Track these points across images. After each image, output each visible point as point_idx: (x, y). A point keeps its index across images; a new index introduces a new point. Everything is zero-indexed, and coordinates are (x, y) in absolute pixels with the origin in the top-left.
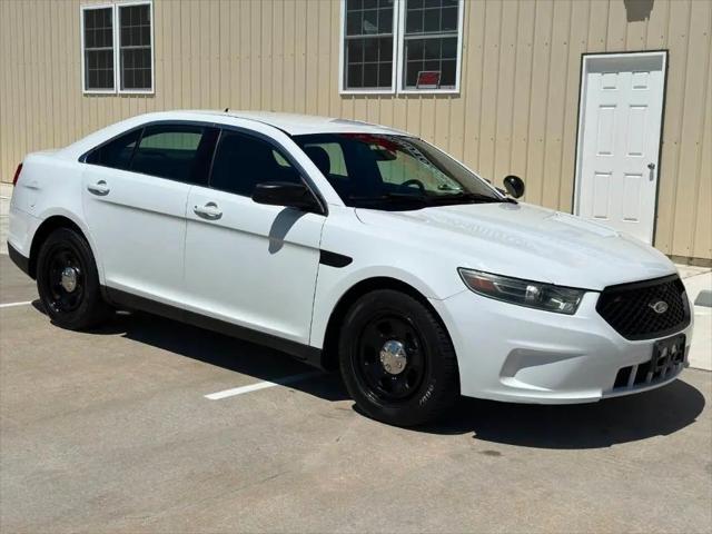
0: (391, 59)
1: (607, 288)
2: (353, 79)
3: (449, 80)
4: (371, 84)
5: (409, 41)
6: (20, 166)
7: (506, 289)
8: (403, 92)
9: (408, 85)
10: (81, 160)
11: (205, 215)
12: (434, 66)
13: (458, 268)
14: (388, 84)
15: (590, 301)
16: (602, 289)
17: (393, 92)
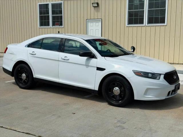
0: (49, 20)
1: (166, 73)
2: (41, 24)
3: (61, 24)
4: (45, 25)
5: (53, 16)
6: (7, 48)
7: (144, 75)
8: (52, 27)
9: (53, 25)
10: (26, 46)
11: (64, 59)
12: (58, 22)
13: (133, 70)
14: (49, 25)
15: (162, 76)
16: (164, 74)
17: (50, 27)
